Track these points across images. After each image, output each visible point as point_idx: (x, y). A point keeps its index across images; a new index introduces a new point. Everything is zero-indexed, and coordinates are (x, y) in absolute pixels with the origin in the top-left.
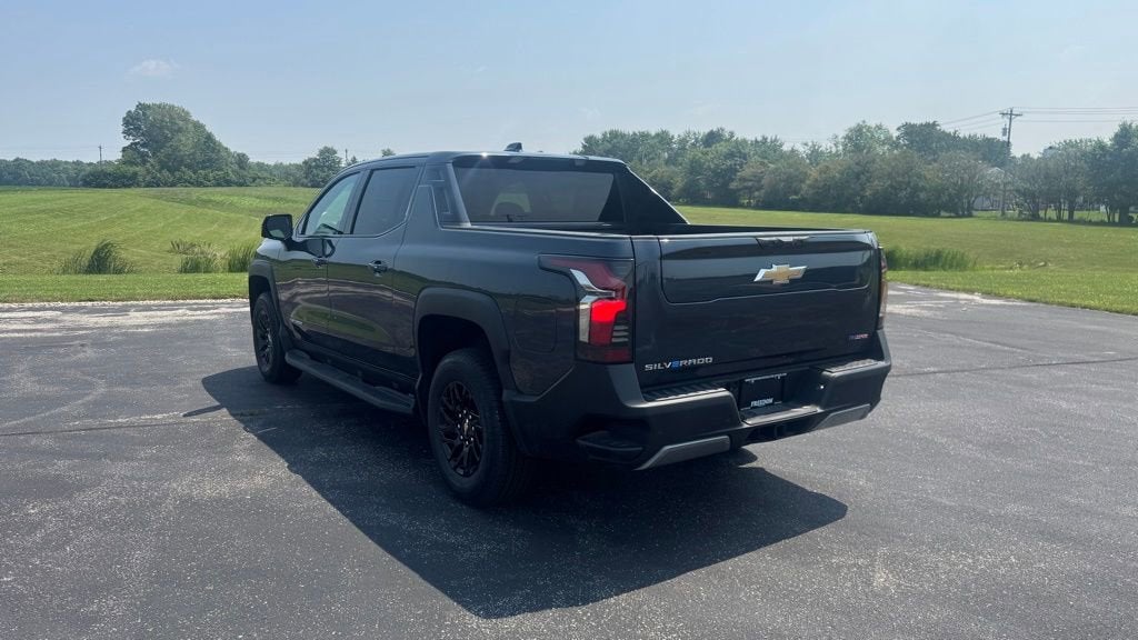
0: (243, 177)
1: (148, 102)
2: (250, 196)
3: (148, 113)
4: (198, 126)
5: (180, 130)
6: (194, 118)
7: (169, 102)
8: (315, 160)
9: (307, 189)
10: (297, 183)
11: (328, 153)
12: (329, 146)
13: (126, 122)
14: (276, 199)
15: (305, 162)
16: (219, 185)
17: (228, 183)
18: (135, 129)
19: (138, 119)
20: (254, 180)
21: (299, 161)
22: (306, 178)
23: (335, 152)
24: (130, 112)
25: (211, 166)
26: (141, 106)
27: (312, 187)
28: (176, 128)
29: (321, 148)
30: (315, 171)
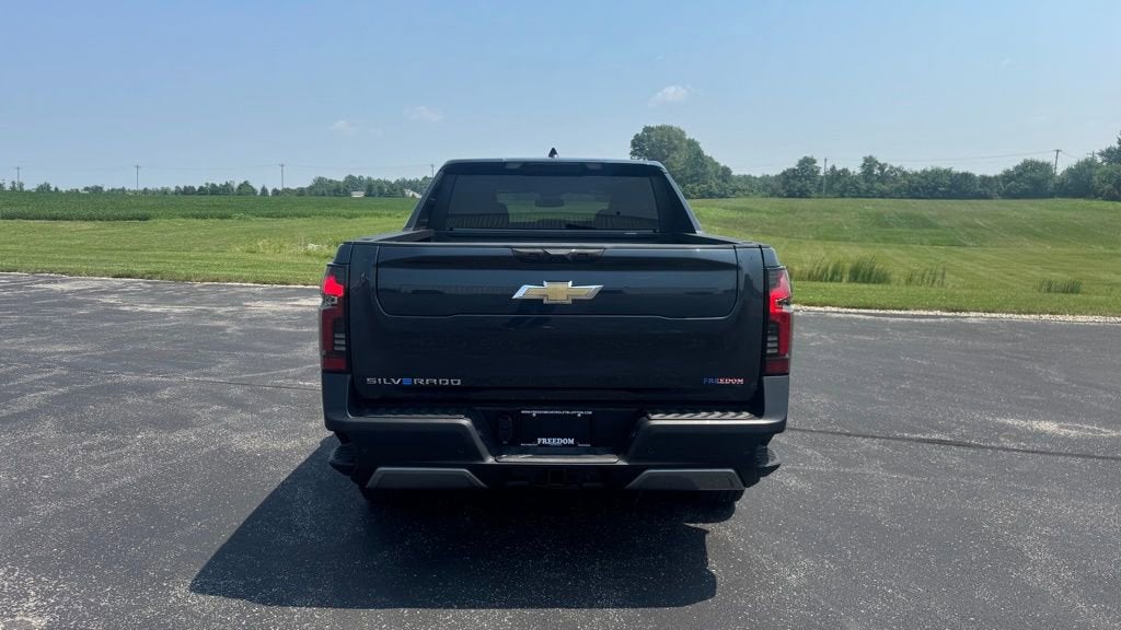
0: (724, 189)
1: (653, 124)
2: (719, 207)
3: (652, 134)
4: (693, 144)
5: (675, 149)
6: (688, 136)
7: (668, 123)
8: (794, 170)
9: (781, 200)
10: (774, 194)
11: (807, 163)
12: (809, 155)
13: (634, 144)
14: (741, 210)
15: (784, 173)
16: (703, 197)
17: (711, 195)
18: (640, 150)
19: (642, 141)
20: (734, 191)
21: (779, 172)
22: (783, 188)
23: (814, 162)
24: (637, 135)
25: (697, 181)
26: (647, 129)
27: (789, 196)
28: (672, 146)
29: (801, 158)
30: (792, 181)
